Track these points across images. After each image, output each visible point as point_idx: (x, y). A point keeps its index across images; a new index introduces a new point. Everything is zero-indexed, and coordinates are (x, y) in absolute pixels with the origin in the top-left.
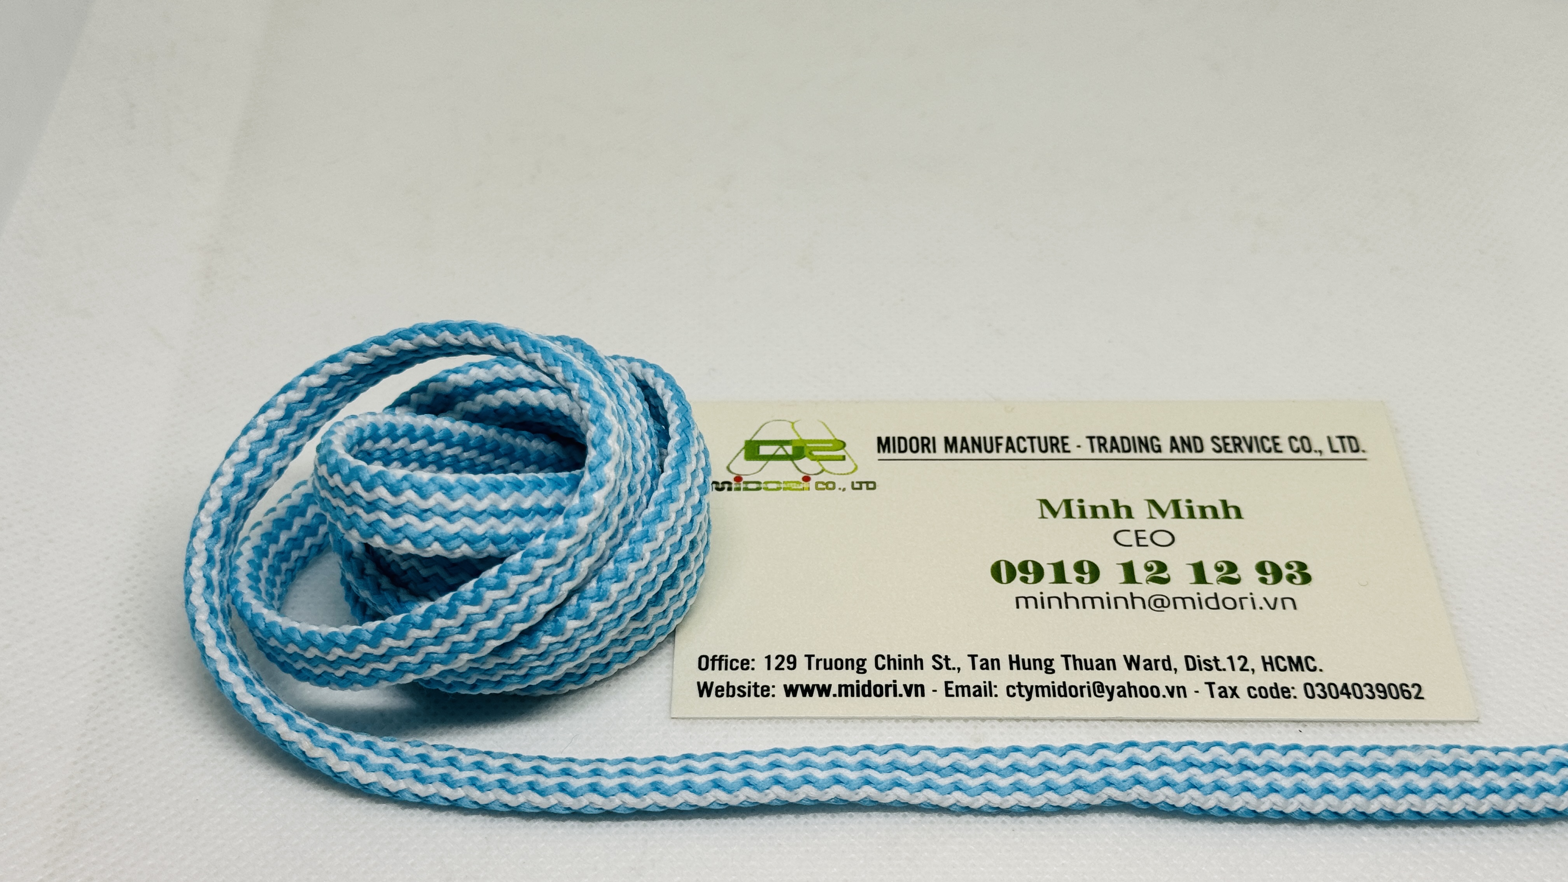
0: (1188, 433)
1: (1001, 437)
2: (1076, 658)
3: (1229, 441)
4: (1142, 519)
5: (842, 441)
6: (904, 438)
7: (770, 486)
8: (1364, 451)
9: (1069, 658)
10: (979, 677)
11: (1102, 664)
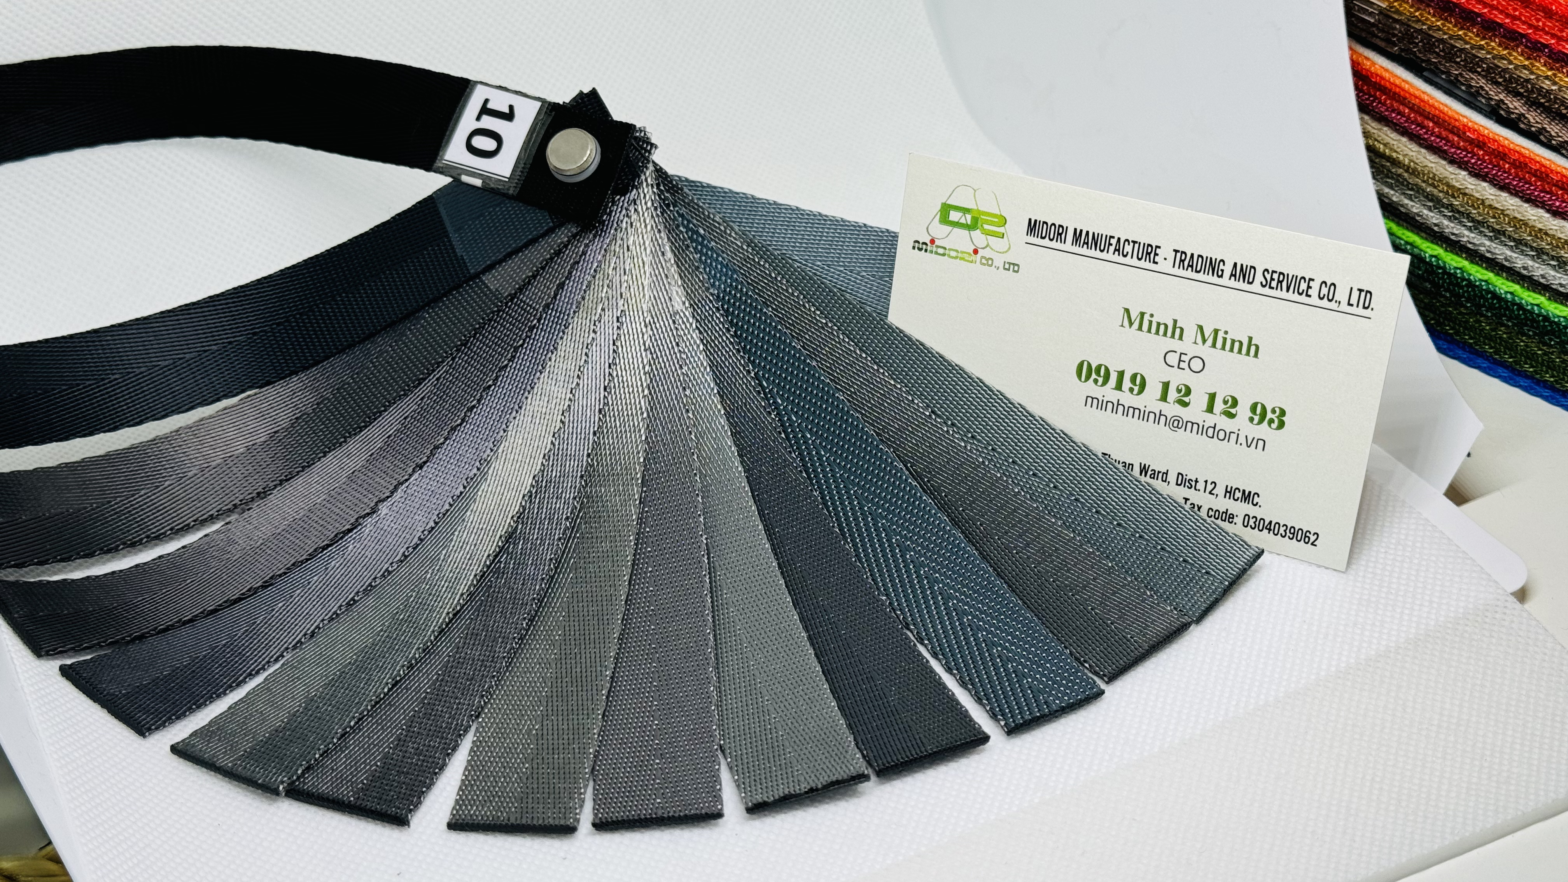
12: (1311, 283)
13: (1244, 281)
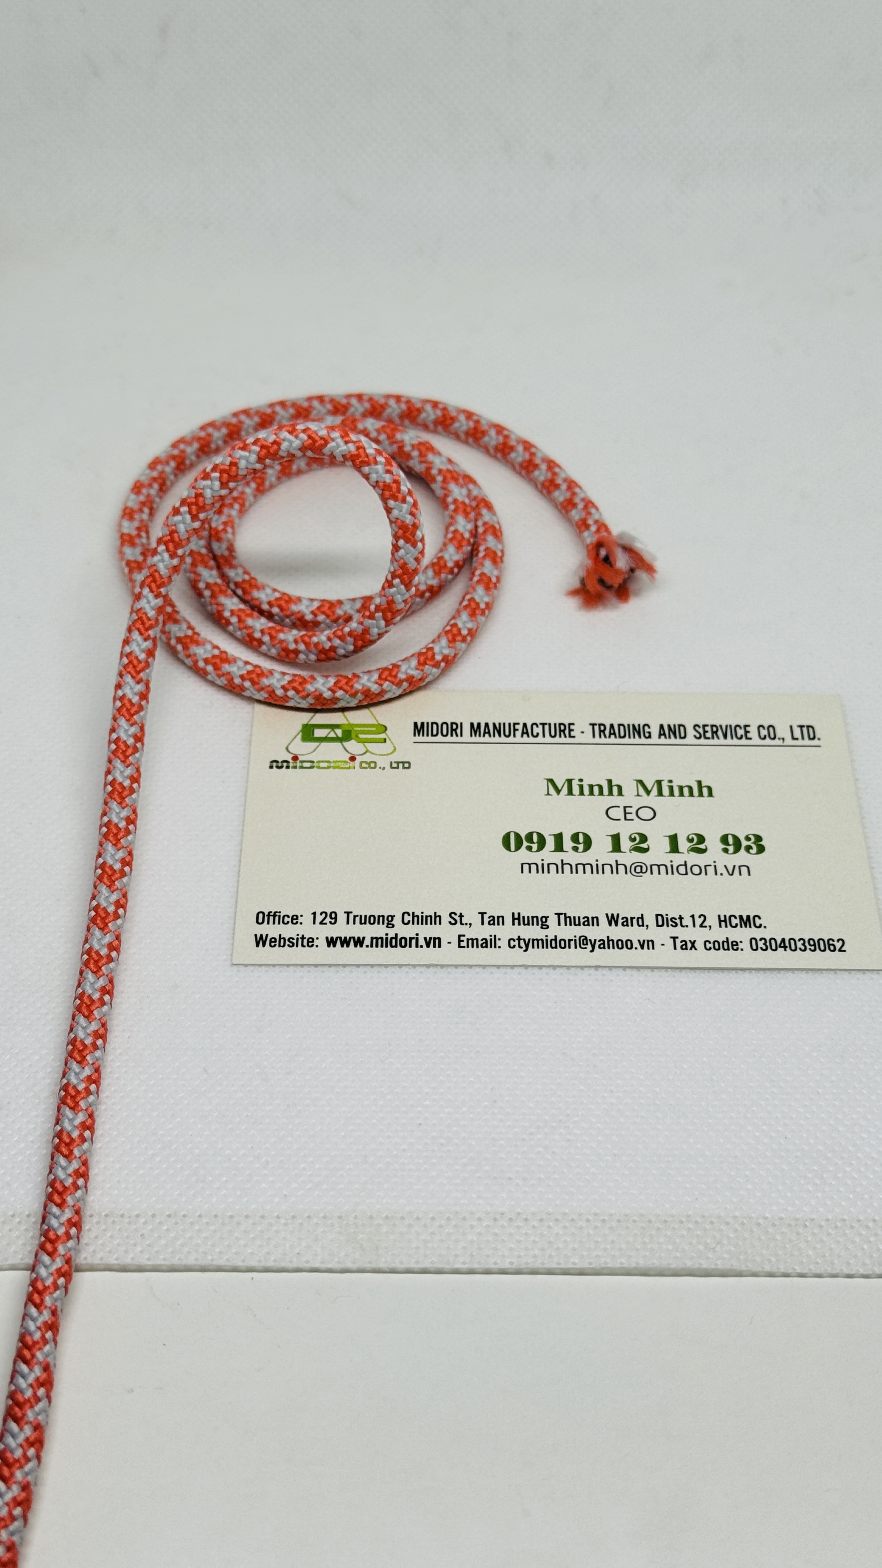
0: (674, 721)
1: (518, 724)
2: (567, 916)
3: (707, 728)
4: (630, 797)
5: (384, 726)
6: (437, 724)
7: (322, 765)
8: (819, 739)
9: (561, 916)
10: (485, 932)
11: (588, 921)
12: (748, 729)
13: (675, 737)
